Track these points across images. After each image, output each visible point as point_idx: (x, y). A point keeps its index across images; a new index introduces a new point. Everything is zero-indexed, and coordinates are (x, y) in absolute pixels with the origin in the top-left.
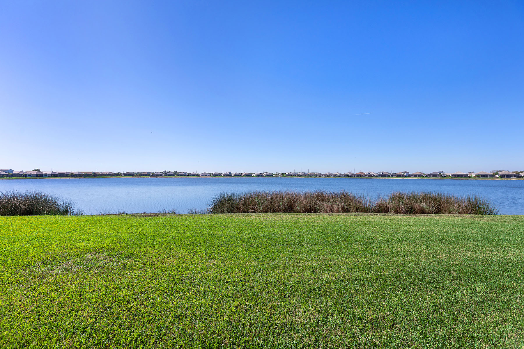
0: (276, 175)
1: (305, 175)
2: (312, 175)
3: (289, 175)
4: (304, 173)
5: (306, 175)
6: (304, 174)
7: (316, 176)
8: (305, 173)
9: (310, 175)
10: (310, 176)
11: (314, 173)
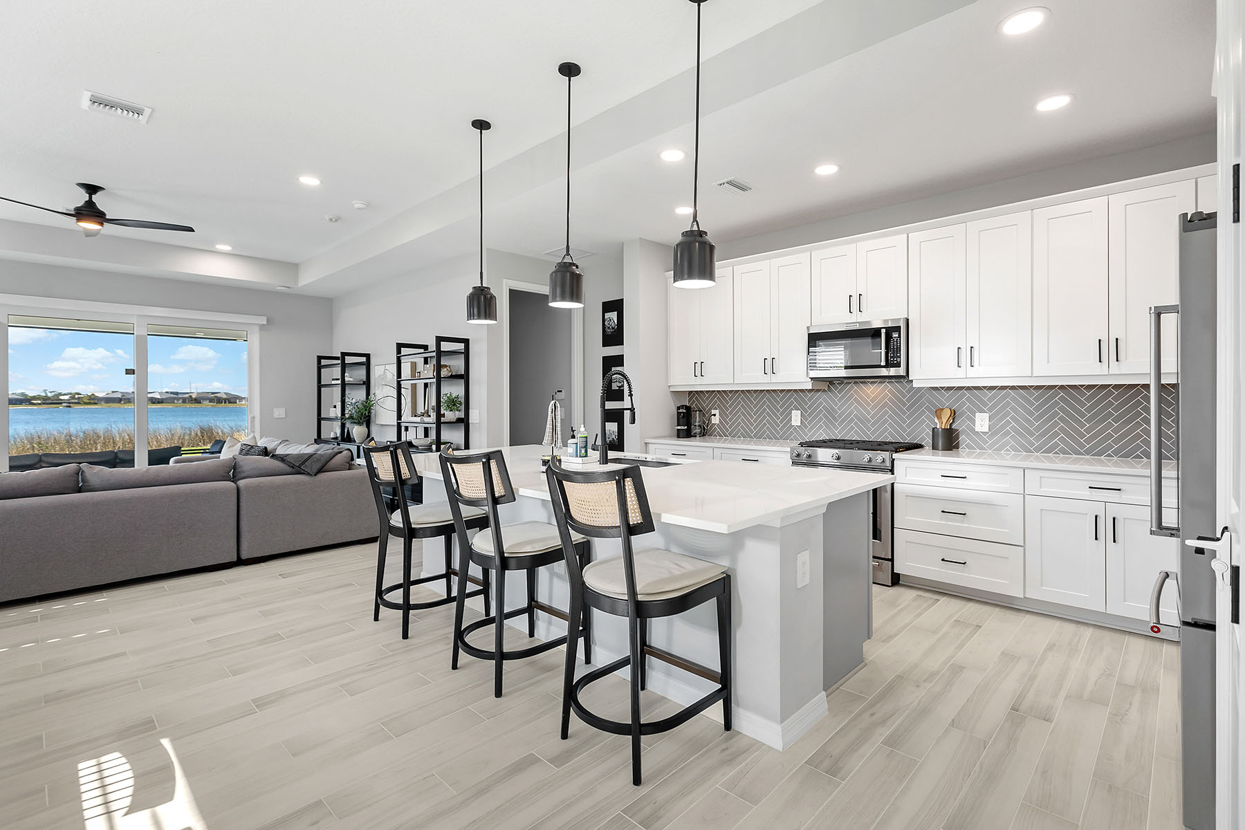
0: (48, 402)
1: (175, 398)
2: (205, 399)
3: (108, 400)
4: (172, 393)
5: (180, 398)
6: (172, 396)
7: (219, 400)
8: (177, 393)
9: (195, 399)
10: (197, 401)
11: (213, 393)
